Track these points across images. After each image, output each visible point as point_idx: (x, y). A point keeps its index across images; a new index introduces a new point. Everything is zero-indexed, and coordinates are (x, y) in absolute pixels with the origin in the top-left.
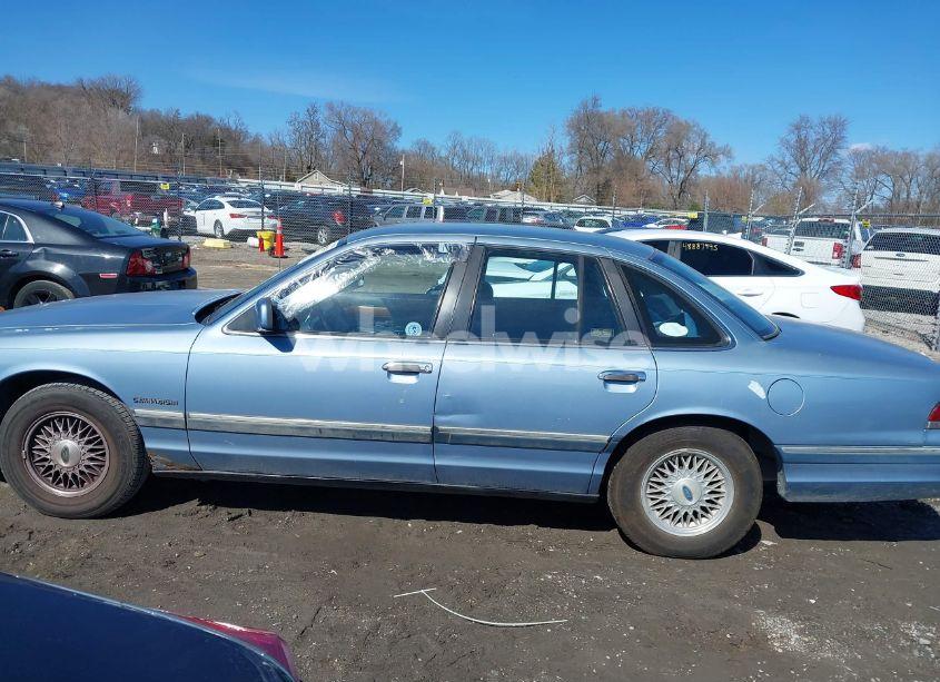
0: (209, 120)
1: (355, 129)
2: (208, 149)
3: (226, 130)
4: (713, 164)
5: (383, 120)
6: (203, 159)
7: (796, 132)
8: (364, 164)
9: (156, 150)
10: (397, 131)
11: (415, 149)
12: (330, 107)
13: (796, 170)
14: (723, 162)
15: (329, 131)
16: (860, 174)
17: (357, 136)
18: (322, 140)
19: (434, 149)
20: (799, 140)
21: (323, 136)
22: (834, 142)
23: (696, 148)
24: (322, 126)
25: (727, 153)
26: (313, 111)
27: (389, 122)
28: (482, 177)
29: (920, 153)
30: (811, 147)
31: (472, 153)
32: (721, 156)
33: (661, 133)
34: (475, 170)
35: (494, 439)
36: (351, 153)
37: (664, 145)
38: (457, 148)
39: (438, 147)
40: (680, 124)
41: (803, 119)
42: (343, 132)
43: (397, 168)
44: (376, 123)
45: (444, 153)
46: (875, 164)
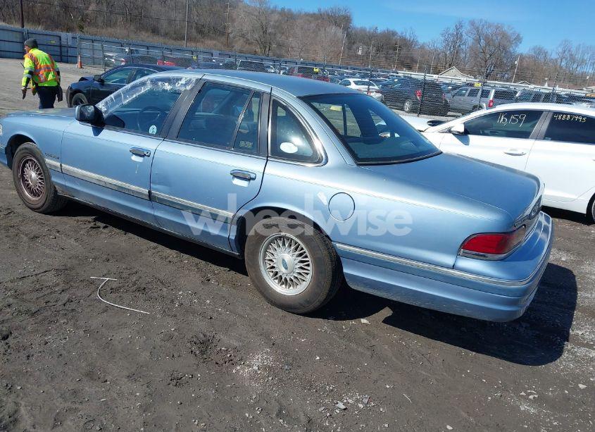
0: (394, 34)
1: (487, 38)
2: (391, 52)
3: (404, 40)
5: (510, 32)
6: (386, 58)
8: (489, 62)
9: (360, 53)
10: (518, 39)
11: (532, 53)
12: (472, 23)
15: (469, 40)
17: (488, 44)
18: (463, 47)
19: (547, 53)
21: (465, 44)
24: (465, 37)
26: (459, 27)
27: (514, 34)
28: (583, 75)
31: (578, 57)
34: (579, 69)
35: (175, 203)
36: (481, 56)
38: (566, 53)
39: (550, 52)
42: (478, 41)
43: (513, 67)
44: (504, 35)
45: (554, 56)
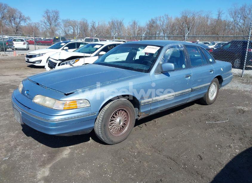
4: (25, 22)
7: (46, 14)
13: (49, 24)
14: (28, 21)
16: (65, 26)
20: (48, 16)
22: (57, 17)
23: (19, 17)
25: (29, 18)
29: (78, 21)
30: (51, 18)
32: (27, 20)
33: (6, 11)
37: (8, 16)
40: (11, 9)
41: (48, 10)
46: (68, 23)
